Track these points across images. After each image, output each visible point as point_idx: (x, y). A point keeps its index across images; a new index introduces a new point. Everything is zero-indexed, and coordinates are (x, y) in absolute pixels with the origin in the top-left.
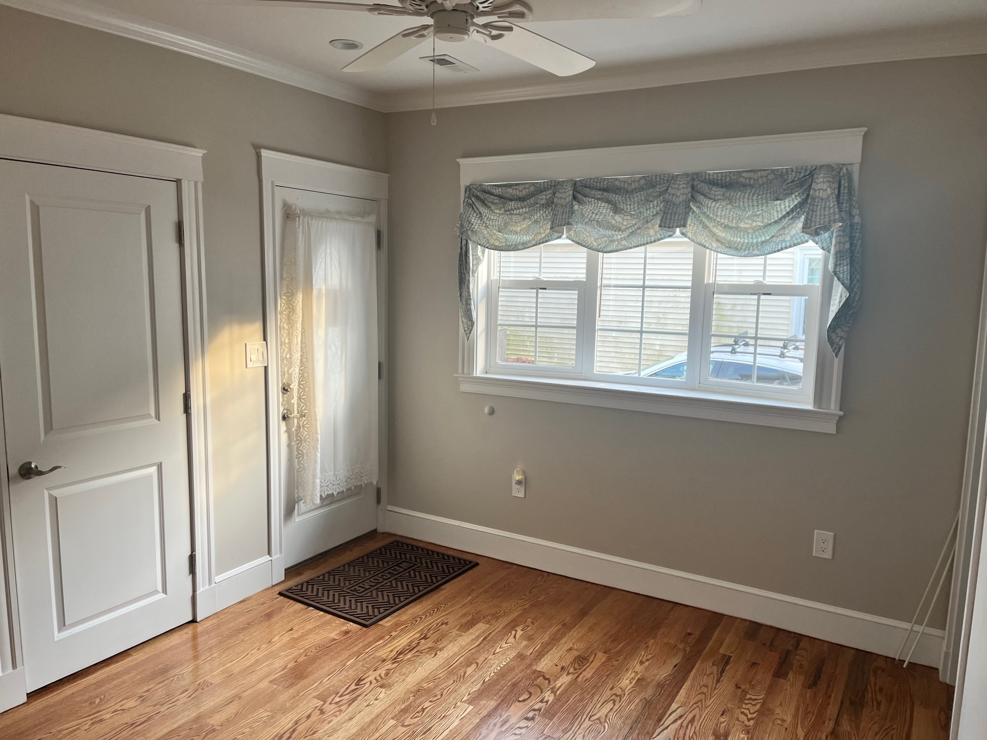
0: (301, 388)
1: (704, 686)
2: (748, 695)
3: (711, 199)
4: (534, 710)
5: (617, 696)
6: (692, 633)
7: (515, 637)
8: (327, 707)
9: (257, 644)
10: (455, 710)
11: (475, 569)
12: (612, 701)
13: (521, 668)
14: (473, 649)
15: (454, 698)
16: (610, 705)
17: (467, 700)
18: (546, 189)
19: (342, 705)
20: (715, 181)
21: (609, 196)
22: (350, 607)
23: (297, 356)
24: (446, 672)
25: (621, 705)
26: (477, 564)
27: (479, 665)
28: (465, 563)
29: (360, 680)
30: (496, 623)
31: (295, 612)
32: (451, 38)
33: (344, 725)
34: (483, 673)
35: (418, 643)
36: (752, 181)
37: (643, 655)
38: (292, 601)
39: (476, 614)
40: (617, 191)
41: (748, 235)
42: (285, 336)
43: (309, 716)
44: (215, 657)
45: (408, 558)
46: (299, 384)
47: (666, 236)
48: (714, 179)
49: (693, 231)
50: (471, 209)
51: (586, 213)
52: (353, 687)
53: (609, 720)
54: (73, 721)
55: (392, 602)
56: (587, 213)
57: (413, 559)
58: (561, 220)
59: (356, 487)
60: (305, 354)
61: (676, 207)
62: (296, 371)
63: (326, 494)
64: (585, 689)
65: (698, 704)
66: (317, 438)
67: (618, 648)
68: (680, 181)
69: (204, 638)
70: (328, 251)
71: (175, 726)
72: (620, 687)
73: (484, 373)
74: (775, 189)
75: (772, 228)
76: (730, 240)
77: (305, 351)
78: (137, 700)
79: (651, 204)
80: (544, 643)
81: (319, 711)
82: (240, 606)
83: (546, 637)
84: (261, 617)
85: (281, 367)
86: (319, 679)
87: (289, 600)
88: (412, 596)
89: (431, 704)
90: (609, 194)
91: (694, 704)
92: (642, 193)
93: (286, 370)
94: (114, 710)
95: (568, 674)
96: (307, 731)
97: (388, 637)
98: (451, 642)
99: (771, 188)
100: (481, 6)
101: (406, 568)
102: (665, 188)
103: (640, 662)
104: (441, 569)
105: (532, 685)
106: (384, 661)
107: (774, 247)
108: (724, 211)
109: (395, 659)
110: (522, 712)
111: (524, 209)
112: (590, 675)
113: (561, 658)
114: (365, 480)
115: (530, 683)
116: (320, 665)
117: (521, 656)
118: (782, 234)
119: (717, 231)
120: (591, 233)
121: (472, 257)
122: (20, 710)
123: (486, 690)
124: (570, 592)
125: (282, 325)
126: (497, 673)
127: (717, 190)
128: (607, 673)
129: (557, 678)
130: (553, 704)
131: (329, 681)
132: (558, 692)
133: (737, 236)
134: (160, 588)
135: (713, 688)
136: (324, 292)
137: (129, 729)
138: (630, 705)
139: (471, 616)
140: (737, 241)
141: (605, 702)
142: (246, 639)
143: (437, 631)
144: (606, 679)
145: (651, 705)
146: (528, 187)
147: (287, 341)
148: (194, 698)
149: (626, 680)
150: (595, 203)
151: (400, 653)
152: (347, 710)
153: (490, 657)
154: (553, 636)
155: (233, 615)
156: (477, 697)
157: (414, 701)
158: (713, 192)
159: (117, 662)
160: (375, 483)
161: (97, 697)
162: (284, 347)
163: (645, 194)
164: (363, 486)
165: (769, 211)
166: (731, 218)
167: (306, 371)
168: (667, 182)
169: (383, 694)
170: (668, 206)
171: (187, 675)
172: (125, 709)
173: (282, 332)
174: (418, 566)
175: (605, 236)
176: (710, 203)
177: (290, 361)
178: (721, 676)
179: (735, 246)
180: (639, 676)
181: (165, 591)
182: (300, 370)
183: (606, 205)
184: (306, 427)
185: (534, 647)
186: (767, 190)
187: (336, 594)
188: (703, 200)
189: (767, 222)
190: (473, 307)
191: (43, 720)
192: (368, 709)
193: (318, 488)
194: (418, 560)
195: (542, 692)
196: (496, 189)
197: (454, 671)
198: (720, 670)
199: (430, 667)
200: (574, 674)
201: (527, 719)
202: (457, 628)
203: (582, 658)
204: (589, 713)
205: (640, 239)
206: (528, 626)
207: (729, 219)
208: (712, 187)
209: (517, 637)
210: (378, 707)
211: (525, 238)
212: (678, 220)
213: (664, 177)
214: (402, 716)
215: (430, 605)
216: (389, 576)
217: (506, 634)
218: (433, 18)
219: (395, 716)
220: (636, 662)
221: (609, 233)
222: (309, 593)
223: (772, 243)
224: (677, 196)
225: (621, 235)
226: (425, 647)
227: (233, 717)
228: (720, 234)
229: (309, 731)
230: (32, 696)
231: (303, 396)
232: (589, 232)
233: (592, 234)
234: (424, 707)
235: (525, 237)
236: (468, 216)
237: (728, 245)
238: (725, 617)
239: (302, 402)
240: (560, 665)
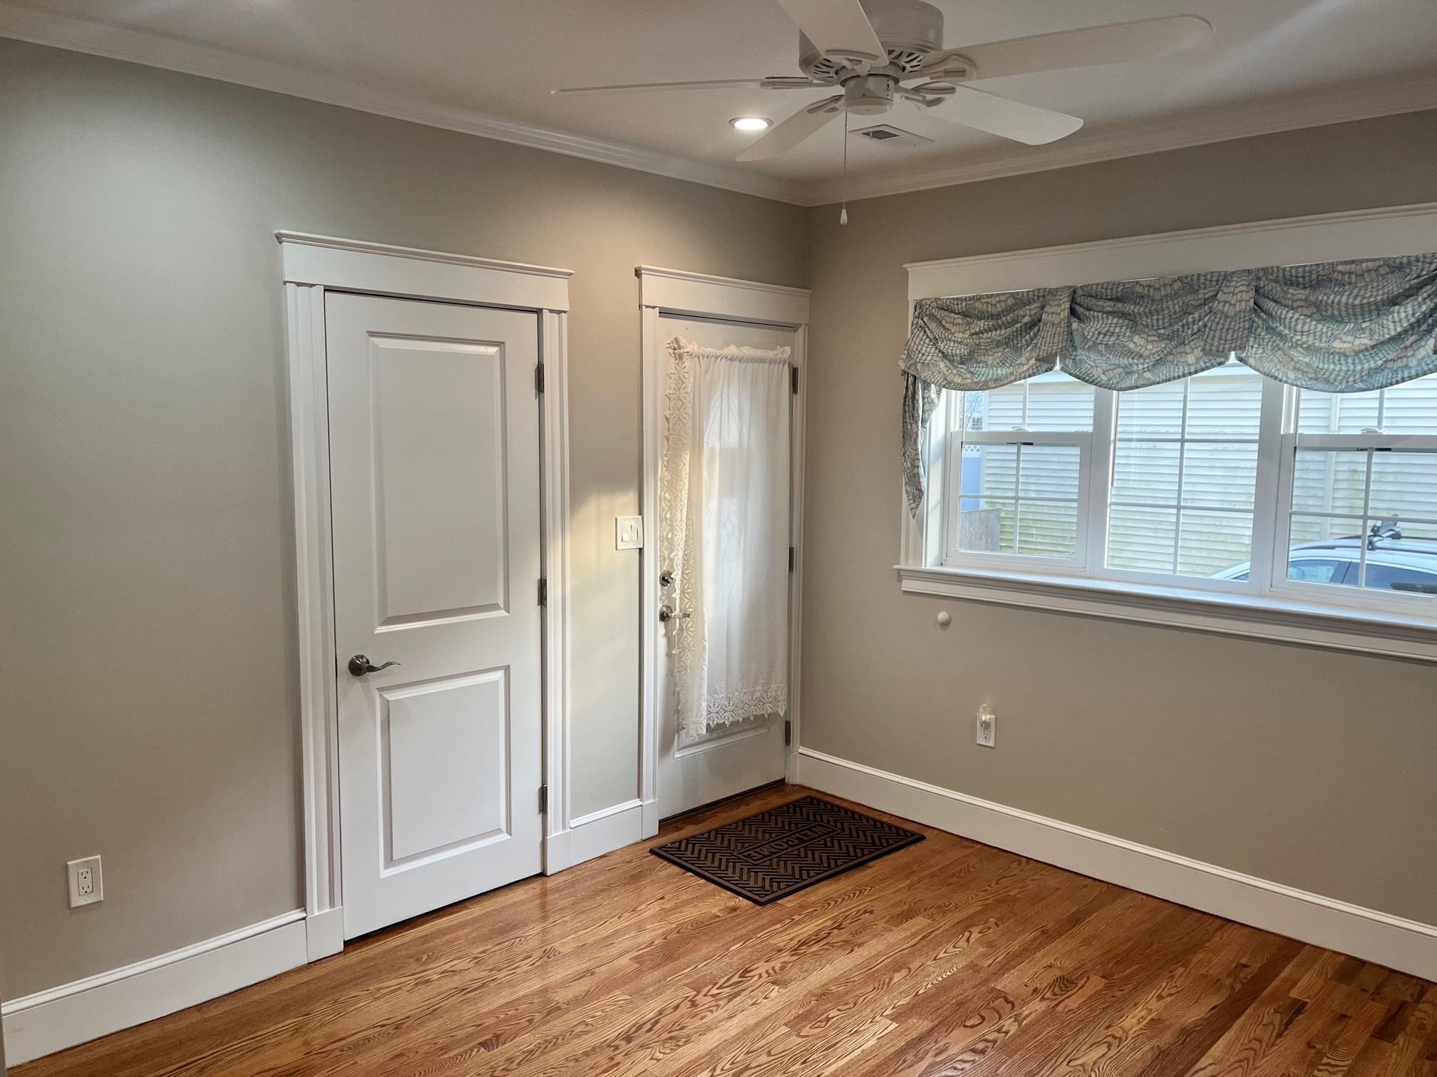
0: (685, 579)
1: (1255, 1039)
2: (1325, 1058)
3: (1286, 306)
4: (986, 1041)
5: (1115, 1038)
6: (1248, 964)
7: (968, 940)
8: (700, 999)
9: (618, 911)
10: (872, 1026)
11: (919, 845)
12: (1107, 1044)
13: (972, 983)
14: (906, 949)
15: (872, 1011)
16: (1103, 1049)
17: (892, 1014)
18: (1032, 301)
19: (720, 999)
20: (1294, 279)
21: (1125, 308)
22: (741, 877)
23: (681, 536)
24: (864, 974)
25: (1120, 1051)
26: (923, 838)
27: (912, 972)
28: (906, 835)
29: (746, 971)
30: (942, 919)
31: (669, 876)
32: (868, 110)
33: (721, 1024)
34: (917, 983)
35: (829, 933)
36: (1353, 277)
37: (1163, 987)
38: (665, 863)
39: (915, 903)
40: (1138, 300)
41: (1346, 360)
42: (666, 510)
43: (676, 1007)
44: (566, 921)
45: (825, 821)
46: (683, 573)
47: (1215, 363)
48: (1291, 276)
49: (1257, 356)
50: (922, 333)
51: (1089, 332)
52: (736, 979)
53: (1098, 1069)
54: (394, 979)
55: (797, 876)
56: (1091, 334)
57: (832, 823)
58: (1051, 345)
59: (756, 717)
60: (691, 534)
61: (1228, 320)
62: (678, 556)
63: (715, 723)
64: (1066, 1024)
65: (1242, 1063)
66: (705, 645)
67: (1125, 974)
68: (1237, 282)
69: (553, 897)
70: (725, 396)
71: (514, 997)
72: (1121, 1027)
73: (937, 566)
74: (1391, 288)
75: (1386, 348)
76: (1317, 367)
77: (691, 531)
78: (472, 961)
79: (1191, 316)
80: (1011, 953)
81: (690, 1003)
82: (600, 862)
83: (1015, 946)
84: (626, 878)
85: (661, 550)
86: (693, 964)
87: (661, 860)
88: (825, 871)
89: (839, 1013)
90: (1125, 305)
91: (1235, 1062)
92: (1176, 302)
93: (666, 554)
94: (442, 970)
95: (1043, 999)
96: (673, 1025)
97: (788, 921)
98: (875, 936)
99: (1384, 286)
100: (908, 66)
101: (820, 833)
102: (1212, 293)
103: (1158, 996)
104: (870, 840)
105: (987, 1007)
106: (780, 951)
107: (1390, 377)
108: (1307, 325)
109: (795, 950)
110: (969, 1040)
111: (998, 332)
112: (1074, 1006)
113: (1033, 978)
114: (768, 709)
115: (983, 1005)
116: (696, 945)
117: (974, 968)
118: (1401, 357)
119: (1296, 355)
120: (1097, 361)
121: (923, 401)
122: (336, 960)
123: (917, 1006)
124: (1058, 889)
125: (663, 496)
126: (936, 985)
127: (1295, 292)
128: (1105, 1006)
129: (1025, 1002)
130: (1014, 1038)
131: (705, 967)
132: (1025, 1022)
133: (1328, 361)
134: (503, 827)
135: (1270, 1043)
136: (718, 451)
137: (459, 995)
138: (1133, 1053)
139: (908, 906)
140: (1328, 368)
141: (1095, 1044)
142: (605, 903)
143: (856, 921)
144: (1101, 1013)
145: (1166, 1056)
146: (1005, 299)
147: (668, 516)
148: (538, 966)
149: (1132, 1018)
150: (1103, 319)
151: (802, 945)
152: (726, 1006)
153: (928, 963)
154: (1026, 946)
155: (591, 873)
156: (904, 1012)
157: (817, 1006)
158: (1289, 296)
159: (451, 914)
160: (782, 713)
161: (424, 953)
162: (664, 524)
163: (1181, 303)
164: (766, 716)
165: (1380, 323)
166: (1318, 334)
167: (693, 556)
168: (1217, 284)
169: (775, 992)
170: (1217, 320)
171: (530, 938)
172: (455, 971)
173: (663, 504)
174: (837, 832)
175: (1119, 366)
176: (1284, 312)
177: (671, 542)
178: (1286, 1029)
179: (1325, 376)
180: (1154, 1014)
181: (509, 832)
182: (684, 555)
183: (1121, 321)
184: (691, 631)
185: (995, 957)
186: (1378, 290)
187: (724, 859)
188: (1274, 308)
189: (1377, 338)
190: (921, 470)
191: (359, 974)
192: (754, 1008)
193: (705, 713)
194: (839, 825)
195: (1000, 1018)
196: (958, 305)
197: (876, 975)
198: (1285, 1020)
199: (842, 965)
200: (1051, 1000)
201: (974, 1051)
202: (886, 919)
203: (1067, 980)
204: (1069, 1055)
205: (1172, 370)
206: (990, 928)
207: (1315, 336)
208: (1288, 289)
209: (972, 940)
210: (766, 1008)
211: (999, 372)
212: (1232, 340)
213: (1212, 277)
214: (798, 1023)
215: (851, 885)
216: (797, 842)
217: (955, 935)
218: (844, 86)
219: (790, 1022)
220: (1151, 995)
221: (1125, 361)
222: (689, 853)
223: (1386, 371)
224: (1231, 304)
225: (1143, 364)
226: (838, 939)
227: (583, 994)
228: (1301, 358)
229: (676, 1025)
230: (350, 944)
231: (687, 588)
232: (1094, 361)
233: (1096, 363)
234: (830, 1016)
235: (999, 370)
236: (917, 343)
237: (1313, 376)
238: (1307, 947)
239: (686, 598)
240: (1033, 985)
